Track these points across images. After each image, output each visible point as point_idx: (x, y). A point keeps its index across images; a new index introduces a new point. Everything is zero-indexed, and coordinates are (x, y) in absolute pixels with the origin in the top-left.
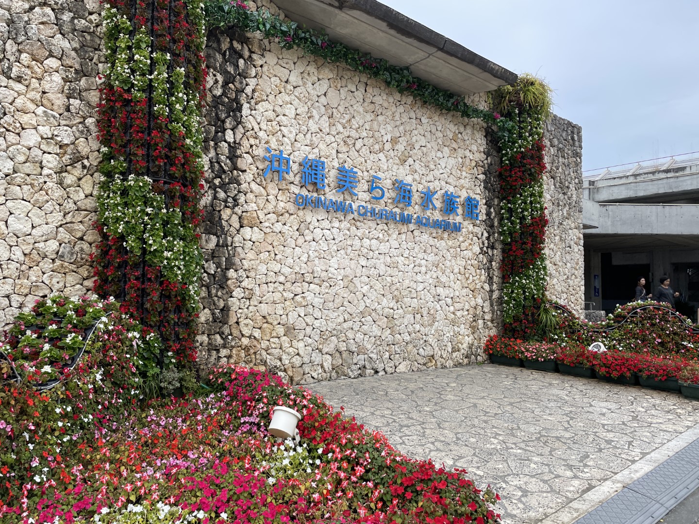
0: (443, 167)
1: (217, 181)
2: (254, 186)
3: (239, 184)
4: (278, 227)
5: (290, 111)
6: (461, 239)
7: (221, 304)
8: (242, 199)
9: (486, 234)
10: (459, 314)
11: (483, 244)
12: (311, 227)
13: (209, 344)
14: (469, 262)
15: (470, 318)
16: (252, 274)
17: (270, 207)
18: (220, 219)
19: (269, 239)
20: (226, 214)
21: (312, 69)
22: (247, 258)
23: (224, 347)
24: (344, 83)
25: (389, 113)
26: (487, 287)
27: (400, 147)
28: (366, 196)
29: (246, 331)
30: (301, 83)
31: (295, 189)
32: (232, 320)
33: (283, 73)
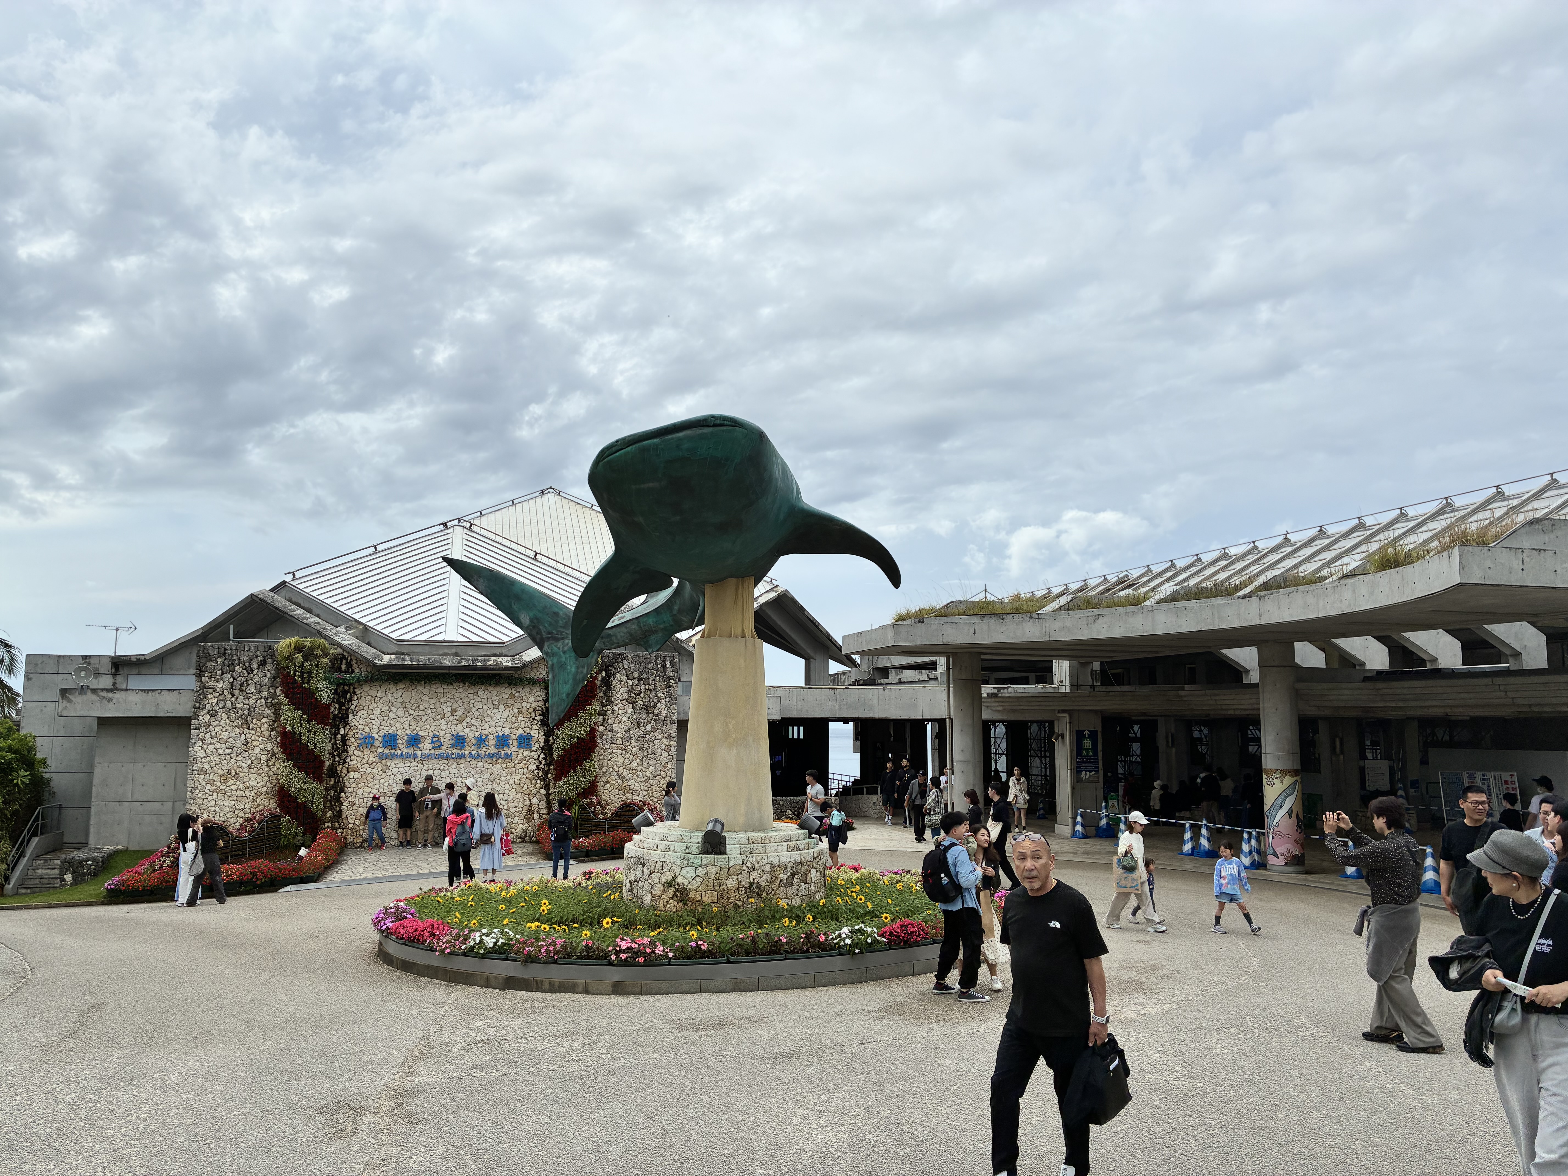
0: (499, 718)
1: (335, 753)
2: (356, 752)
3: (347, 752)
4: (369, 770)
5: (377, 711)
6: (516, 762)
7: (338, 809)
8: (348, 760)
9: (542, 756)
10: (512, 810)
11: (540, 763)
12: (390, 768)
13: (332, 827)
14: (524, 776)
15: (524, 812)
16: (354, 794)
17: (365, 761)
18: (337, 770)
19: (364, 777)
20: (339, 769)
21: (391, 686)
22: (351, 787)
23: (339, 828)
24: (414, 687)
25: (449, 695)
26: (543, 791)
27: (459, 713)
28: (430, 746)
29: (350, 821)
30: (384, 695)
31: (380, 750)
32: (344, 816)
33: (373, 693)
